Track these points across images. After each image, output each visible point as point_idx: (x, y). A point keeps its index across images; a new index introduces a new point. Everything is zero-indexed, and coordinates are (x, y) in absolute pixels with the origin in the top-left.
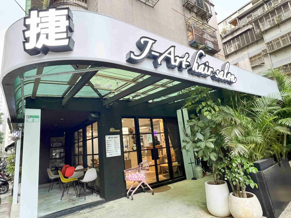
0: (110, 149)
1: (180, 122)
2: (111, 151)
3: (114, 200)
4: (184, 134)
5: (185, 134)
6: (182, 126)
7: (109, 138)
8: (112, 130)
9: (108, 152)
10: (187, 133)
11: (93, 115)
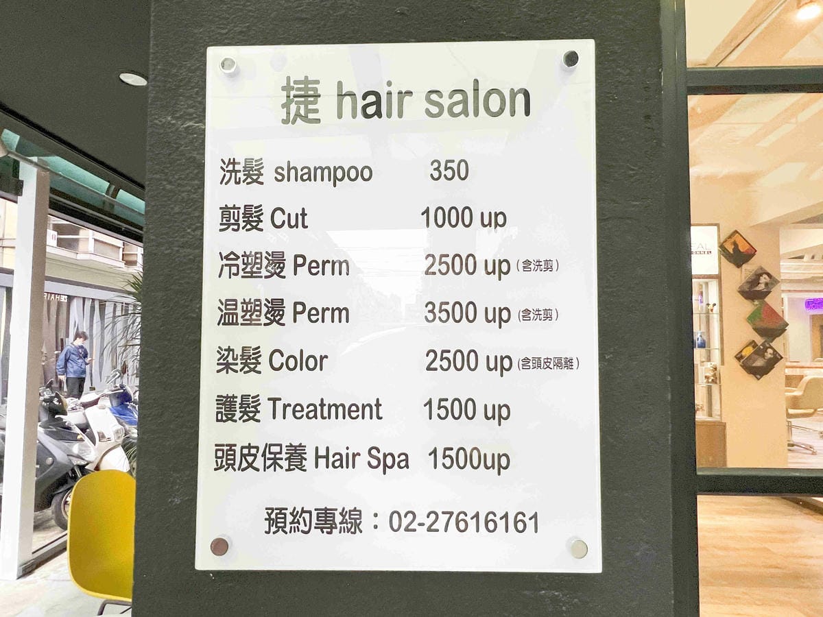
0: (296, 387)
2: (313, 435)
7: (303, 100)
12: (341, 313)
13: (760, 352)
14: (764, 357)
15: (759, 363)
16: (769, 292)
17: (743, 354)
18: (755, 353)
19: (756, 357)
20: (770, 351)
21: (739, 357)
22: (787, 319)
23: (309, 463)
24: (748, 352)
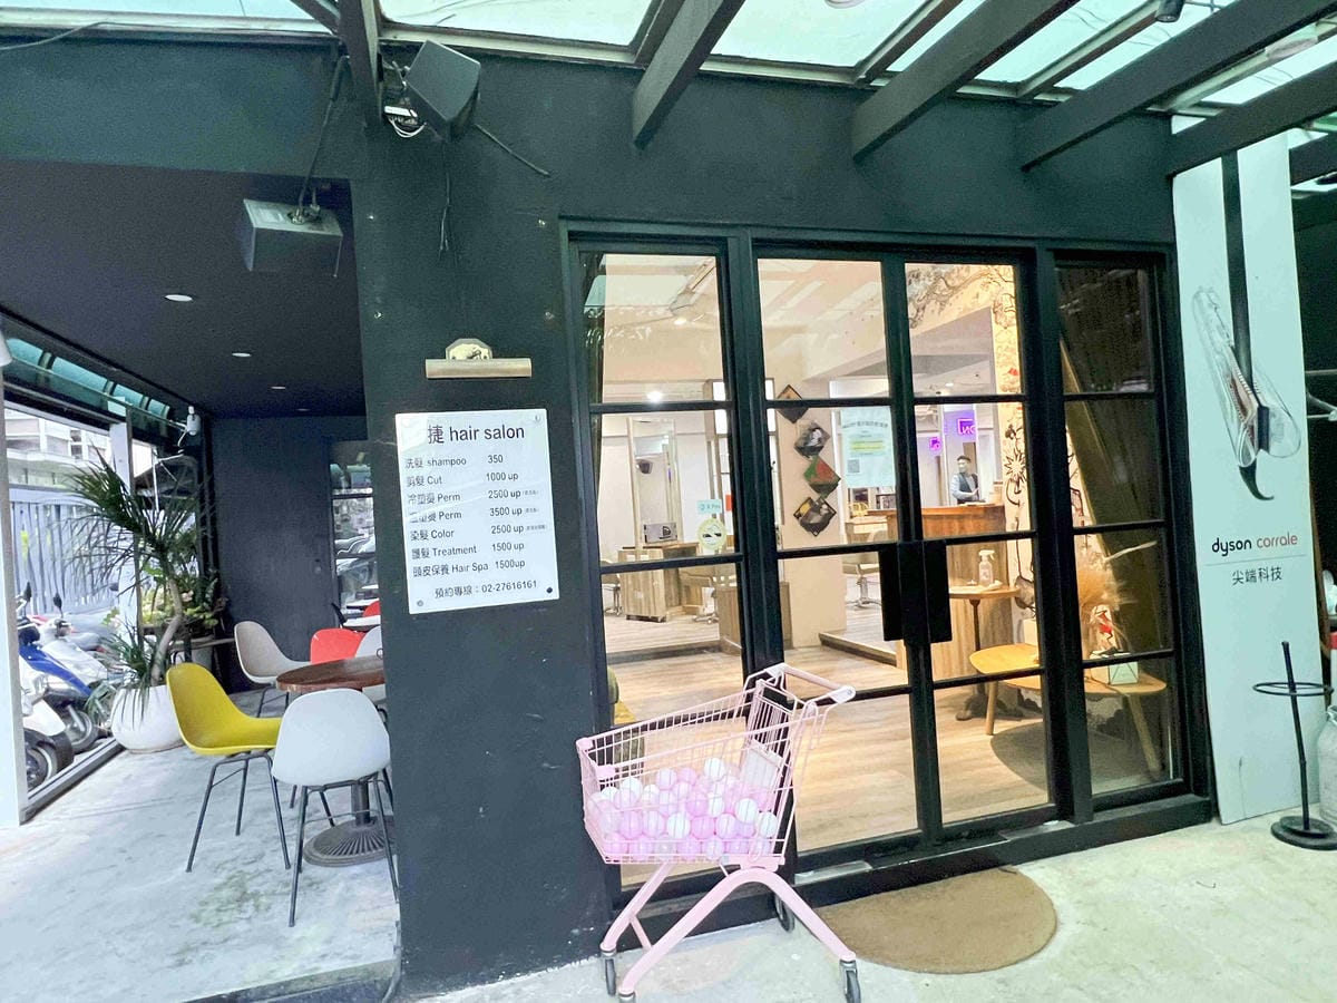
0: (443, 544)
1: (1196, 296)
2: (451, 561)
3: (493, 979)
4: (1234, 412)
5: (1243, 409)
6: (1217, 337)
7: (436, 434)
8: (466, 357)
9: (422, 562)
10: (1267, 401)
11: (265, 217)
12: (458, 515)
13: (816, 509)
14: (819, 513)
15: (816, 519)
16: (822, 447)
17: (801, 511)
18: (812, 510)
19: (812, 513)
20: (825, 506)
21: (797, 516)
22: (838, 472)
23: (450, 571)
24: (805, 509)
